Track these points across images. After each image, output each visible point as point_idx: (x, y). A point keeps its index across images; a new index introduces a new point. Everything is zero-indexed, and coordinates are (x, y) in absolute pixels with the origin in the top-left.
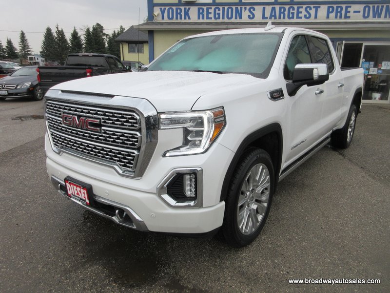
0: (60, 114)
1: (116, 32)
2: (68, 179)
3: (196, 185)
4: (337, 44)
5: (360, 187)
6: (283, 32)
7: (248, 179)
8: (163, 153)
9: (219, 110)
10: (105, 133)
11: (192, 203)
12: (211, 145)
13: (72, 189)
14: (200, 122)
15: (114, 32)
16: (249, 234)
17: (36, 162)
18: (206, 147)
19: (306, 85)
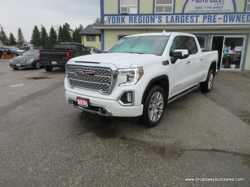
0: (75, 71)
1: (78, 28)
2: (78, 98)
3: (132, 97)
4: (209, 37)
5: (209, 108)
6: (170, 35)
7: (153, 97)
8: (119, 84)
9: (140, 68)
10: (96, 77)
11: (130, 104)
12: (137, 82)
13: (80, 102)
14: (133, 73)
15: (76, 28)
16: (154, 121)
17: (49, 98)
18: (136, 82)
19: (179, 59)
